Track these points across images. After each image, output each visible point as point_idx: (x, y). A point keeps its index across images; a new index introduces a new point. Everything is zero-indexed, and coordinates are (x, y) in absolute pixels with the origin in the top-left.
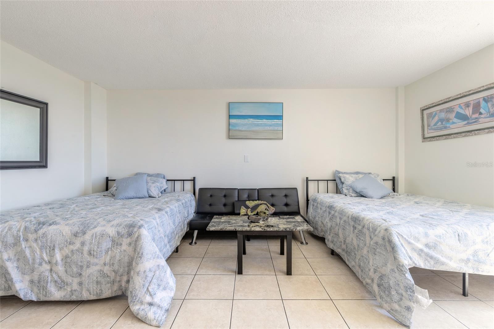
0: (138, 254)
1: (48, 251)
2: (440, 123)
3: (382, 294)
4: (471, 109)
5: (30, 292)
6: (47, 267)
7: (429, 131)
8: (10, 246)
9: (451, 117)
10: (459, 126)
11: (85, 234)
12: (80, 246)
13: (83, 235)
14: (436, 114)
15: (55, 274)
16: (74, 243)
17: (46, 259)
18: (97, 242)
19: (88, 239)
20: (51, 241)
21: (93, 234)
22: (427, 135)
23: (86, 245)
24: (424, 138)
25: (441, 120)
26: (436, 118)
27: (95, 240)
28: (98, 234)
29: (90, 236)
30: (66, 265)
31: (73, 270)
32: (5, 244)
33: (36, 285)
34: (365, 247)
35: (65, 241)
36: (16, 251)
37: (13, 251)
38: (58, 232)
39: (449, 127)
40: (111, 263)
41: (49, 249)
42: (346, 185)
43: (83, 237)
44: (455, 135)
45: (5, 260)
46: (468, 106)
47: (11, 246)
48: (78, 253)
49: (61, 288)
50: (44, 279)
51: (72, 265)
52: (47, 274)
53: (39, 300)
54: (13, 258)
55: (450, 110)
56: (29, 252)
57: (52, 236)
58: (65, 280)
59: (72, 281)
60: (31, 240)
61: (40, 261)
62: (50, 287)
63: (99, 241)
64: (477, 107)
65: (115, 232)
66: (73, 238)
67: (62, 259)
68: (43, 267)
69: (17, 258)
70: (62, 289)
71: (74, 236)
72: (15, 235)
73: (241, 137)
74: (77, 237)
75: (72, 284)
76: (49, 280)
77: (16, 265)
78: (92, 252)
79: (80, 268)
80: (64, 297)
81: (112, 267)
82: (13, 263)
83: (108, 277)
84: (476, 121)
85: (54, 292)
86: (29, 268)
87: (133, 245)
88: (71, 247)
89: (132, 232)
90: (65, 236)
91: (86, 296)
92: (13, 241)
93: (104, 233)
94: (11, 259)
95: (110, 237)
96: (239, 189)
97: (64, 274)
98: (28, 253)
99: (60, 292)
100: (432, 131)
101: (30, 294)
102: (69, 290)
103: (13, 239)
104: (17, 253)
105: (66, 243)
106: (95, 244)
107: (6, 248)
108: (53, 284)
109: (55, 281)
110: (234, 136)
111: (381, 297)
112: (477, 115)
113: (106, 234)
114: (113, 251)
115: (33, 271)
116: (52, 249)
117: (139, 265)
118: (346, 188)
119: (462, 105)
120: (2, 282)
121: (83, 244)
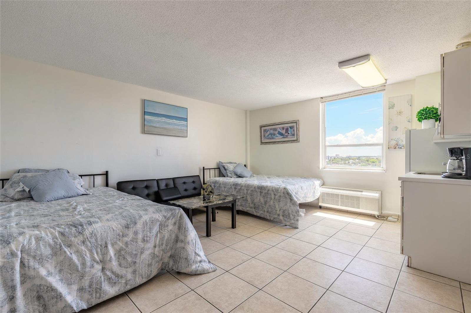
0: (185, 228)
1: (99, 250)
2: (270, 135)
3: (285, 219)
4: (285, 130)
5: (80, 301)
6: (99, 267)
7: (265, 139)
8: (47, 259)
9: (276, 133)
10: (279, 138)
11: (136, 224)
12: (134, 236)
13: (135, 225)
14: (268, 130)
15: (109, 271)
16: (128, 235)
17: (97, 258)
18: (149, 229)
19: (140, 228)
20: (102, 239)
21: (144, 222)
22: (263, 141)
23: (139, 234)
24: (262, 143)
25: (271, 134)
26: (268, 133)
27: (146, 227)
28: (147, 221)
29: (142, 224)
30: (119, 258)
31: (127, 260)
32: (39, 258)
33: (87, 291)
34: (272, 200)
35: (117, 235)
36: (55, 262)
37: (52, 263)
38: (107, 228)
39: (275, 138)
40: (160, 243)
41: (100, 248)
42: (229, 171)
43: (135, 227)
44: (277, 143)
45: (45, 277)
46: (283, 129)
47: (49, 258)
48: (133, 243)
49: (115, 283)
50: (97, 281)
51: (127, 257)
52: (100, 274)
53: (90, 306)
54: (53, 271)
55: (275, 130)
56: (76, 257)
57: (101, 233)
58: (120, 274)
59: (127, 272)
60: (77, 244)
61: (91, 263)
62: (104, 286)
63: (150, 227)
64: (287, 130)
65: (162, 216)
66: (125, 231)
67: (115, 254)
68: (95, 268)
69: (58, 270)
70: (117, 284)
71: (126, 228)
72: (52, 244)
73: (155, 133)
74: (130, 229)
75: (127, 274)
76: (103, 280)
77: (59, 278)
78: (146, 238)
79: (134, 257)
80: (118, 291)
81: (161, 246)
82: (55, 277)
83: (157, 257)
84: (287, 137)
85: (109, 289)
86: (77, 275)
87: (177, 224)
88: (126, 239)
89: (176, 214)
90: (116, 231)
91: (139, 281)
92: (50, 252)
93: (153, 219)
94: (52, 273)
95: (159, 221)
96: (157, 179)
97: (118, 268)
98: (76, 259)
99: (114, 287)
100: (266, 139)
101: (81, 304)
102: (124, 281)
103: (49, 250)
104: (57, 264)
105: (118, 237)
106: (147, 230)
107: (42, 262)
108: (107, 282)
109: (110, 278)
110: (149, 131)
111: (285, 221)
112: (287, 134)
113: (155, 220)
114: (162, 232)
115: (82, 277)
116: (103, 247)
117: (188, 236)
118: (230, 173)
119: (281, 128)
120: (34, 307)
121: (136, 233)
